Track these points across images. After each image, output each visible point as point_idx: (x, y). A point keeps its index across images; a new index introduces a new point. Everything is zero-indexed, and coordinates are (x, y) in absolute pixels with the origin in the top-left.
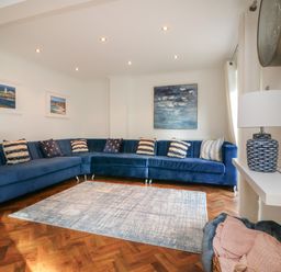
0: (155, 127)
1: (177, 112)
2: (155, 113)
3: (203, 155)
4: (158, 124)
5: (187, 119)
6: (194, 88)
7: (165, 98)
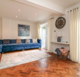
0: (19, 36)
1: (25, 32)
2: (18, 32)
3: (33, 42)
4: (19, 35)
5: (27, 34)
6: (29, 26)
7: (21, 28)
